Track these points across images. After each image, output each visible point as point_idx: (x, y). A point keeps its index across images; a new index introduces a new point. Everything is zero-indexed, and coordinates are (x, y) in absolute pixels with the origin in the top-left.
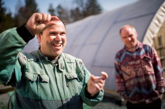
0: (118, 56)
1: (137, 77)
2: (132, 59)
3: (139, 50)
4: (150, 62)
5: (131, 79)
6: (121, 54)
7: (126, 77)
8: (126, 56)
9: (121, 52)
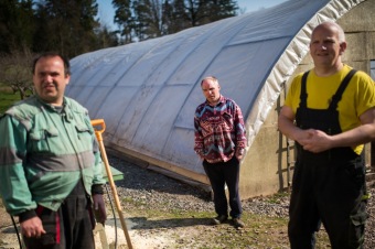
0: (198, 111)
1: (215, 134)
2: (212, 114)
3: (220, 105)
4: (231, 120)
5: (208, 136)
6: (202, 109)
7: (205, 134)
8: (207, 110)
9: (202, 106)
